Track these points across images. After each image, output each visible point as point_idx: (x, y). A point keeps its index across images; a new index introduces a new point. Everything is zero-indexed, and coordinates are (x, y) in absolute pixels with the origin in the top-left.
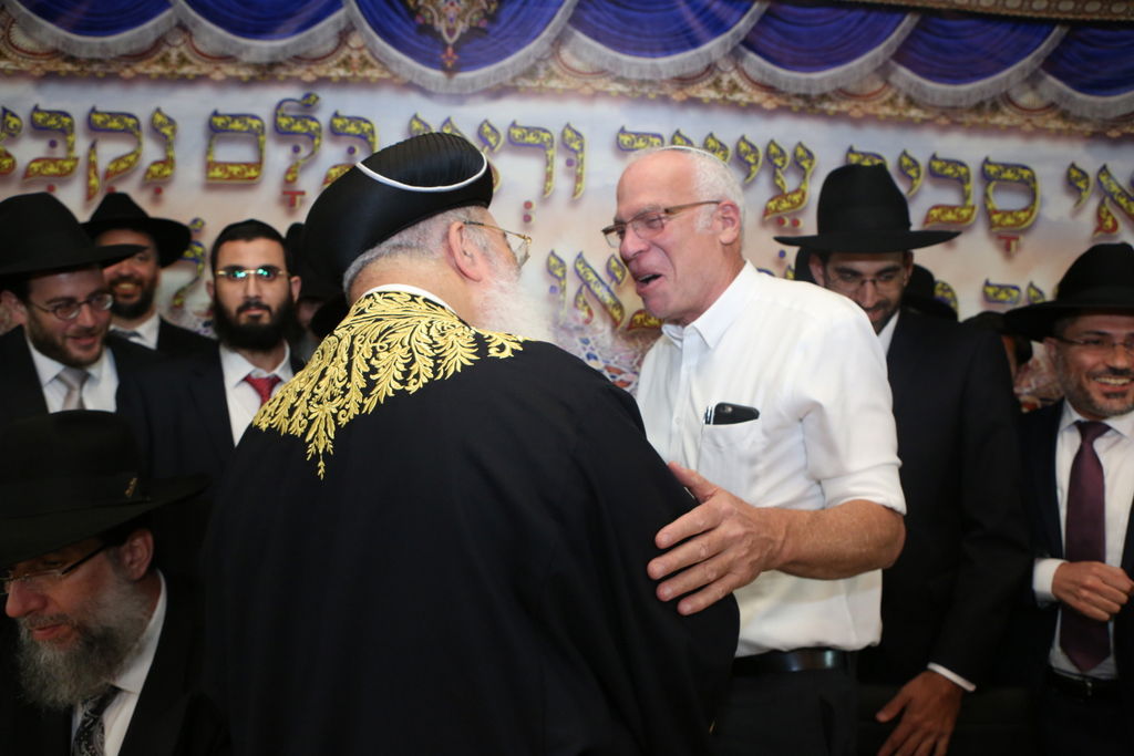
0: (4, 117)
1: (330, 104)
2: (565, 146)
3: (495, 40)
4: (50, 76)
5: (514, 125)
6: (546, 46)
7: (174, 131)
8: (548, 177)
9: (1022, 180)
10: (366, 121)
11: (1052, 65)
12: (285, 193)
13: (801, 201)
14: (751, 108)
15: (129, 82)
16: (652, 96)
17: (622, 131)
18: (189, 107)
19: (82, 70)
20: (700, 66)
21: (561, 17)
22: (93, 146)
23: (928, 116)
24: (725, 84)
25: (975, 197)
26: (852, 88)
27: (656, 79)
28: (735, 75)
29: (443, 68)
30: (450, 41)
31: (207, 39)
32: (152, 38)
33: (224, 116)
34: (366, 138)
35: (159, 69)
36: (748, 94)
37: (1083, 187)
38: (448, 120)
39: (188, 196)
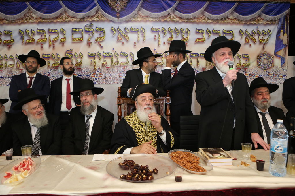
0: (32, 31)
1: (95, 25)
2: (141, 31)
3: (126, 11)
4: (40, 22)
5: (131, 27)
6: (137, 12)
7: (65, 32)
8: (138, 37)
9: (231, 33)
10: (103, 28)
11: (236, 10)
12: (88, 43)
13: (187, 40)
14: (177, 22)
15: (55, 23)
16: (158, 20)
17: (152, 28)
18: (68, 27)
19: (46, 21)
20: (167, 14)
21: (139, 6)
22: (49, 36)
23: (212, 21)
24: (172, 17)
26: (197, 17)
27: (158, 17)
28: (173, 15)
29: (117, 17)
30: (118, 12)
31: (70, 13)
32: (59, 14)
33: (75, 29)
34: (103, 31)
35: (61, 20)
36: (176, 19)
37: (242, 34)
38: (118, 27)
39: (69, 45)
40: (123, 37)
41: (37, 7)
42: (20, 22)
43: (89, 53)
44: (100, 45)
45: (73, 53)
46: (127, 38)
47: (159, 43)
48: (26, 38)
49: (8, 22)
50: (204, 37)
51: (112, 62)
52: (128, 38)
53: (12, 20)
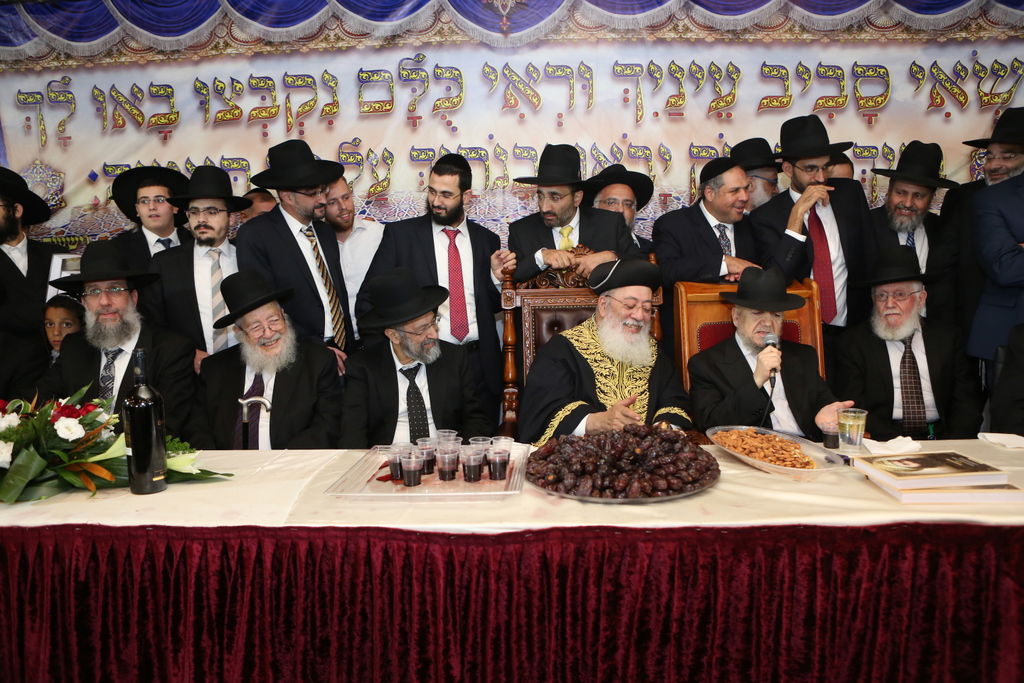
0: (233, 84)
1: (432, 59)
2: (581, 75)
3: (532, 10)
4: (258, 55)
5: (548, 65)
6: (566, 12)
7: (336, 84)
8: (571, 97)
9: (879, 76)
10: (456, 69)
12: (409, 118)
13: (732, 102)
14: (699, 42)
15: (306, 55)
16: (634, 40)
17: (616, 64)
18: (344, 68)
19: (277, 50)
20: (664, 18)
22: (288, 97)
23: (816, 37)
24: (680, 27)
25: (848, 90)
26: (764, 23)
27: (636, 28)
28: (687, 21)
29: (501, 31)
30: (504, 13)
31: (351, 23)
32: (318, 26)
33: (367, 72)
34: (457, 79)
35: (324, 45)
36: (696, 33)
37: (920, 77)
38: (507, 64)
39: (349, 125)
40: (520, 97)
41: (247, 7)
42: (196, 58)
43: (413, 149)
44: (449, 123)
45: (364, 152)
46: (535, 100)
47: (640, 114)
48: (215, 106)
49: (161, 57)
50: (786, 90)
51: (487, 178)
52: (539, 100)
53: (173, 52)
